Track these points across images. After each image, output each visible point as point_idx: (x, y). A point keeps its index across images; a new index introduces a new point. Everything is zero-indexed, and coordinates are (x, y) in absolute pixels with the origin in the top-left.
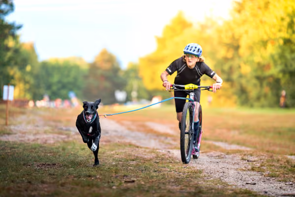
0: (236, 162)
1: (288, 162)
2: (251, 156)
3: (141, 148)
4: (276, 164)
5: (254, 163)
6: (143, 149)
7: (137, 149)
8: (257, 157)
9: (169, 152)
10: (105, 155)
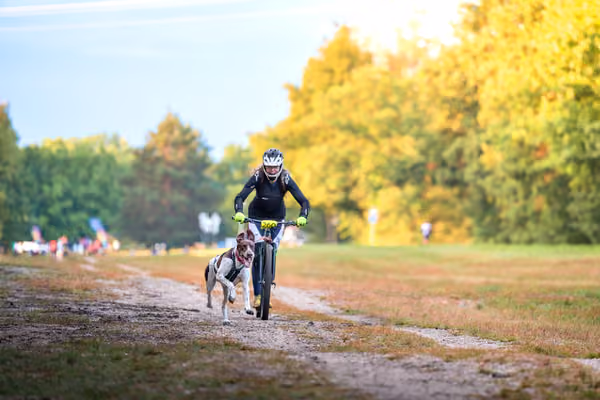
0: (467, 378)
1: (582, 375)
2: (501, 364)
3: (252, 350)
4: (555, 381)
5: (508, 379)
6: (257, 354)
7: (242, 353)
8: (514, 365)
9: (316, 358)
10: (168, 372)
